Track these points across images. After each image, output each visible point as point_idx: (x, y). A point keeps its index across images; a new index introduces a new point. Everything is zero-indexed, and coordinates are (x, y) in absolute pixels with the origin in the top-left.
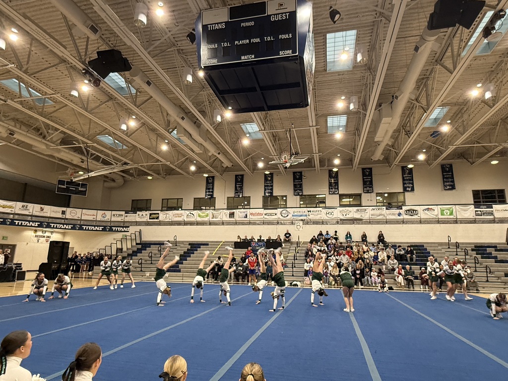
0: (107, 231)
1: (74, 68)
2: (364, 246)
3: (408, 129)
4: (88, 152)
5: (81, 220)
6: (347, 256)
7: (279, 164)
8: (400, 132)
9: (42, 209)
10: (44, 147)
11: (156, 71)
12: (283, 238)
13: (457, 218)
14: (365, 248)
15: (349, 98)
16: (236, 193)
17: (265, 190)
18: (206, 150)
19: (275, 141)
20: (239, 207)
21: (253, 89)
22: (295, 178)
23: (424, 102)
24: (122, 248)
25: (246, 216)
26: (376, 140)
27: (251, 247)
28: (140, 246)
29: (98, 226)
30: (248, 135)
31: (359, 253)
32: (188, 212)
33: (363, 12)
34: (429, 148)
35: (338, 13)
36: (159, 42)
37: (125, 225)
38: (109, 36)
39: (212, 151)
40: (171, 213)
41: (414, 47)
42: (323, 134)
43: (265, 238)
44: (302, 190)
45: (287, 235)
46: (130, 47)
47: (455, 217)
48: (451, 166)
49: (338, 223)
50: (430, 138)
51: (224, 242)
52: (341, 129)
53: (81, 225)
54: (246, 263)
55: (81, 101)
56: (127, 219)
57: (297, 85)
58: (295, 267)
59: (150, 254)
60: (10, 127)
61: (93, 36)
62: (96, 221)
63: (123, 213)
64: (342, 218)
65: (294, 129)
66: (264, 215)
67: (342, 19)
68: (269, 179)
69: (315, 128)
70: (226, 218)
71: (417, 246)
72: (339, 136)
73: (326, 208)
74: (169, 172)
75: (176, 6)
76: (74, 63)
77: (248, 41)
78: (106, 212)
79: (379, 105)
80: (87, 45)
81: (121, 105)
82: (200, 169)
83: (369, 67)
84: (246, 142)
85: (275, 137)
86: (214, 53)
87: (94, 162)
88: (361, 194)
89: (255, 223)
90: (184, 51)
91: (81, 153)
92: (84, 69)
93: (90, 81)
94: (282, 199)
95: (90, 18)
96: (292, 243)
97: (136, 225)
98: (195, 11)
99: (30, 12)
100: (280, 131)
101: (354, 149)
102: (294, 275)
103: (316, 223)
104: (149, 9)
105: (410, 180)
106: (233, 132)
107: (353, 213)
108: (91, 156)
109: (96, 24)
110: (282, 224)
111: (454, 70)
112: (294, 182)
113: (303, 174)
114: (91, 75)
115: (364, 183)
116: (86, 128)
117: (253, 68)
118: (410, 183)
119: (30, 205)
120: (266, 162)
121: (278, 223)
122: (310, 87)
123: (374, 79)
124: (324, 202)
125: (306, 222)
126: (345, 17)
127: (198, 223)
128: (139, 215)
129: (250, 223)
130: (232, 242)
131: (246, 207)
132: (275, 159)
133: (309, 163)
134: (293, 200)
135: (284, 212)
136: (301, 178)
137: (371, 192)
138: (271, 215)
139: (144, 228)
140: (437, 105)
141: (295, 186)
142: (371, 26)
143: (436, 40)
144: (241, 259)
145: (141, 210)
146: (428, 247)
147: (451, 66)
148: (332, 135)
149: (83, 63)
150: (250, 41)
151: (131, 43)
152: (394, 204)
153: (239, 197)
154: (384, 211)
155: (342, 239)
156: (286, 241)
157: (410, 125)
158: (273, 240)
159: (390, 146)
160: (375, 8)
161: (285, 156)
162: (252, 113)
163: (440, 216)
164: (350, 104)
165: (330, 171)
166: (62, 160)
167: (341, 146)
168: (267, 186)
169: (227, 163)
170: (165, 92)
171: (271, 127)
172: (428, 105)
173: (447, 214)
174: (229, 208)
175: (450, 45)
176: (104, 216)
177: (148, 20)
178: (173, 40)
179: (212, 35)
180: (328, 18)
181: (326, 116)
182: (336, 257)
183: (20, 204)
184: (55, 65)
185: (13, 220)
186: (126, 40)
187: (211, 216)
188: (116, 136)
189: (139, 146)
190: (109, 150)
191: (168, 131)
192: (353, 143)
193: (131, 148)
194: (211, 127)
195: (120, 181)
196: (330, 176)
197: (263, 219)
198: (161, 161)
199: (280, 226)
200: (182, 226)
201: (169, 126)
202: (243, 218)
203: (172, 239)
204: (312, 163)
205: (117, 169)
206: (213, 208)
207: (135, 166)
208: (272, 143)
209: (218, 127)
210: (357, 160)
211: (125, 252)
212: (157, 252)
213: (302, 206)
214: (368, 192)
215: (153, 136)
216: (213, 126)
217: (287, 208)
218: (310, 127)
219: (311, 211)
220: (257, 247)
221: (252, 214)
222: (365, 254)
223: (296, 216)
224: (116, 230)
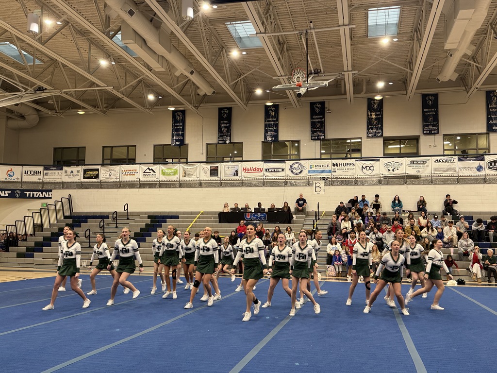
0: (16, 198)
2: (421, 219)
7: (289, 89)
12: (293, 206)
14: (423, 222)
16: (219, 136)
17: (266, 131)
18: (170, 67)
19: (282, 51)
20: (225, 159)
22: (313, 113)
24: (42, 225)
25: (236, 173)
27: (244, 220)
28: (70, 221)
31: (412, 228)
32: (145, 167)
37: (45, 189)
39: (181, 68)
40: (118, 169)
43: (266, 206)
44: (324, 132)
45: (301, 202)
49: (380, 182)
51: (202, 213)
54: (237, 245)
56: (47, 179)
59: (88, 233)
63: (41, 169)
64: (387, 174)
65: (312, 31)
66: (264, 170)
68: (273, 114)
69: (347, 28)
70: (206, 177)
72: (385, 41)
73: (361, 159)
74: (112, 103)
78: (15, 168)
82: (163, 100)
84: (235, 54)
85: (282, 45)
88: (419, 136)
89: (251, 183)
94: (293, 145)
96: (308, 214)
97: (63, 188)
100: (290, 34)
101: (410, 62)
103: (346, 182)
107: (405, 167)
110: (292, 185)
112: (312, 118)
113: (326, 105)
115: (425, 118)
121: (286, 184)
124: (359, 150)
125: (329, 182)
127: (161, 185)
128: (66, 172)
129: (242, 184)
130: (215, 213)
131: (236, 159)
132: (282, 81)
133: (337, 88)
134: (310, 148)
135: (296, 166)
136: (322, 112)
137: (435, 134)
138: (275, 170)
139: (74, 193)
141: (313, 125)
145: (69, 164)
148: (375, 40)
152: (470, 152)
153: (225, 143)
154: (456, 163)
155: (386, 207)
156: (298, 211)
158: (278, 209)
161: (299, 77)
162: (244, 3)
165: (371, 101)
168: (270, 126)
169: (205, 89)
171: (276, 28)
174: (210, 160)
176: (10, 173)
182: (377, 235)
187: (182, 173)
188: (23, 44)
189: (61, 60)
190: (12, 66)
191: (108, 35)
192: (409, 54)
193: (48, 64)
194: (178, 28)
195: (33, 118)
196: (370, 108)
197: (263, 178)
198: (98, 86)
199: (289, 189)
200: (137, 189)
201: (109, 26)
202: (230, 175)
203: (120, 209)
204: (341, 87)
205: (26, 98)
206: (185, 161)
207: (56, 93)
208: (277, 55)
209: (189, 27)
210: (414, 81)
211: (47, 230)
212: (98, 229)
213: (323, 157)
214: (430, 133)
215: (84, 44)
216: (181, 26)
217: (300, 160)
218: (340, 26)
219: (338, 165)
220: (254, 220)
221: (245, 170)
222: (423, 231)
223: (314, 172)
224: (31, 196)
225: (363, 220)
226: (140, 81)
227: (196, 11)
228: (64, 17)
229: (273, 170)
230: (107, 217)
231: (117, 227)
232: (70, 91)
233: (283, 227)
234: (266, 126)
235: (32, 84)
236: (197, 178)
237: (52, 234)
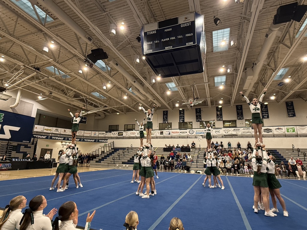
0: (96, 142)
1: (80, 59)
2: (239, 151)
3: (263, 82)
4: (87, 101)
5: (84, 136)
6: (229, 156)
7: (188, 104)
8: (258, 84)
9: (65, 131)
10: (66, 99)
11: (120, 58)
12: (190, 146)
13: (297, 134)
14: (240, 152)
15: (227, 66)
16: (163, 121)
17: (180, 119)
18: (147, 98)
19: (185, 91)
20: (166, 129)
21: (172, 64)
22: (197, 112)
23: (273, 66)
24: (104, 151)
25: (170, 134)
26: (244, 89)
27: (173, 150)
28: (113, 150)
29: (92, 139)
30: (170, 89)
31: (236, 154)
32: (138, 132)
33: (234, 18)
34: (277, 93)
35: (219, 19)
36: (122, 42)
37: (106, 139)
38: (97, 41)
39: (150, 98)
40: (129, 132)
41: (265, 35)
42: (213, 86)
43: (180, 146)
45: (193, 144)
46: (108, 47)
47: (297, 133)
48: (292, 102)
49: (223, 137)
50: (278, 86)
51: (158, 148)
52: (223, 84)
53: (84, 139)
54: (170, 160)
55: (84, 76)
56: (106, 136)
57: (197, 60)
58: (198, 162)
59: (119, 154)
60: (50, 90)
61: (89, 43)
62: (91, 137)
63: (105, 132)
64: (225, 134)
65: (195, 85)
66: (179, 133)
67: (221, 23)
68: (182, 113)
69: (207, 84)
70: (159, 135)
71: (272, 151)
72: (221, 87)
73: (215, 128)
74: (128, 110)
75: (131, 24)
76: (80, 57)
77: (168, 39)
78: (96, 132)
79: (245, 69)
80: (86, 47)
81: (103, 76)
83: (238, 48)
84: (169, 93)
85: (184, 90)
86: (151, 47)
87: (90, 106)
88: (236, 120)
89: (175, 137)
90: (135, 47)
91: (84, 102)
92: (85, 59)
93: (88, 65)
94: (190, 124)
95: (88, 34)
96: (196, 149)
97: (111, 139)
98: (140, 25)
99: (59, 33)
100: (187, 86)
101: (231, 94)
102: (198, 167)
104: (116, 26)
105: (266, 111)
106: (162, 88)
107: (231, 131)
108: (89, 103)
109: (91, 36)
110: (190, 138)
111: (291, 46)
112: (196, 114)
113: (201, 109)
114: (89, 62)
115: (238, 114)
116: (86, 89)
117: (171, 53)
118: (266, 113)
119: (59, 129)
120: (180, 104)
121: (188, 137)
122: (204, 61)
123: (241, 55)
126: (223, 21)
128: (112, 133)
129: (172, 137)
130: (162, 148)
131: (169, 129)
132: (185, 102)
133: (205, 103)
134: (196, 124)
135: (191, 131)
136: (200, 112)
137: (242, 119)
138: (184, 133)
139: (115, 140)
140: (282, 67)
141: (197, 116)
142: (238, 25)
143: (279, 30)
145: (114, 131)
146: (280, 151)
147: (289, 44)
148: (217, 87)
149: (85, 56)
150: (170, 39)
151: (108, 44)
153: (165, 123)
154: (251, 130)
156: (192, 148)
157: (265, 79)
158: (185, 147)
159: (253, 92)
160: (240, 15)
161: (191, 100)
162: (171, 77)
163: (286, 133)
164: (227, 69)
165: (217, 108)
166: (74, 106)
167: (223, 93)
168: (181, 117)
169: (158, 105)
170: (126, 69)
171: (183, 84)
172: (276, 67)
173: (291, 131)
174: (160, 129)
175: (287, 32)
176: (95, 134)
177: (116, 32)
178: (129, 41)
179: (150, 37)
180: (213, 23)
181: (213, 77)
182: (222, 157)
183: (55, 128)
184: (71, 58)
185: (51, 136)
186: (105, 43)
188: (101, 93)
189: (112, 97)
190: (97, 100)
191: (127, 89)
192: (230, 91)
193: (108, 98)
194: (150, 86)
195: (103, 116)
196: (217, 110)
197: (179, 135)
198: (124, 105)
199: (189, 139)
200: (135, 139)
201: (127, 86)
202: (168, 134)
203: (130, 146)
204: (206, 103)
205: (101, 109)
207: (111, 108)
208: (183, 93)
209: (153, 85)
210: (233, 101)
211: (106, 153)
212: (122, 153)
213: (201, 128)
214: (240, 119)
215: (119, 92)
216: (151, 85)
217: (192, 129)
218: (204, 83)
220: (176, 150)
221: (173, 132)
222: (240, 155)
223: (198, 133)
224: (101, 141)
225: (217, 151)
227: (155, 80)
228: (114, 84)
230: (125, 149)
231: (128, 153)
232: (115, 107)
233: (187, 153)
235: (103, 105)
237: (107, 154)
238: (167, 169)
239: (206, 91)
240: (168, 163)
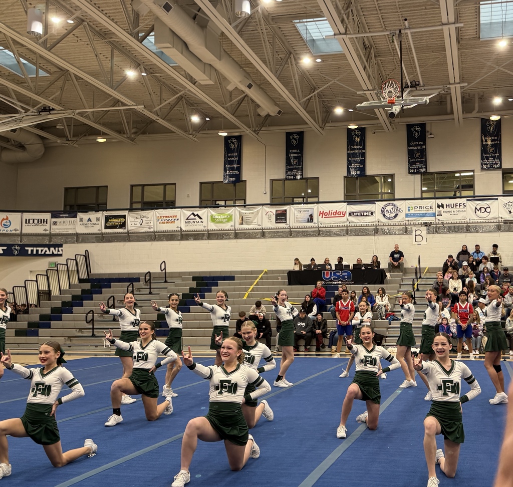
0: (14, 255)
7: (378, 107)
16: (288, 170)
17: (349, 163)
18: (221, 79)
19: (368, 58)
20: (296, 200)
22: (410, 138)
24: (50, 291)
25: (311, 219)
27: (322, 280)
28: (87, 286)
32: (188, 213)
37: (53, 242)
39: (235, 80)
40: (152, 214)
43: (350, 262)
44: (425, 163)
45: (396, 256)
49: (499, 228)
51: (266, 273)
54: (312, 313)
56: (56, 229)
63: (47, 216)
65: (408, 31)
66: (347, 215)
68: (358, 139)
69: (453, 27)
70: (270, 224)
72: (503, 44)
73: (474, 198)
74: (143, 127)
78: (11, 215)
82: (212, 122)
84: (306, 61)
85: (368, 50)
89: (329, 232)
94: (385, 181)
96: (405, 271)
97: (77, 241)
100: (378, 35)
103: (454, 229)
110: (384, 233)
112: (409, 145)
113: (428, 128)
121: (376, 231)
124: (471, 187)
125: (433, 229)
127: (211, 235)
128: (81, 220)
129: (319, 233)
130: (283, 272)
131: (310, 200)
132: (369, 97)
133: (441, 105)
134: (407, 184)
135: (389, 208)
136: (423, 138)
138: (362, 214)
139: (92, 247)
141: (411, 154)
144: (303, 305)
145: (85, 209)
148: (490, 42)
153: (295, 179)
155: (507, 260)
156: (392, 267)
161: (390, 91)
165: (485, 122)
167: (506, 66)
168: (354, 155)
169: (267, 108)
171: (360, 28)
174: (276, 201)
176: (6, 223)
187: (238, 220)
188: (21, 50)
189: (73, 70)
190: (7, 79)
191: (136, 37)
193: (56, 76)
194: (230, 28)
195: (36, 148)
196: (485, 132)
197: (346, 224)
198: (124, 104)
199: (380, 239)
200: (178, 242)
201: (137, 25)
202: (304, 221)
203: (156, 269)
204: (446, 104)
205: (27, 121)
206: (242, 203)
207: (68, 114)
208: (362, 63)
209: (245, 26)
211: (56, 298)
213: (425, 195)
215: (103, 48)
216: (234, 24)
217: (395, 200)
218: (443, 24)
219: (445, 206)
220: (335, 280)
221: (322, 214)
223: (414, 215)
224: (35, 253)
225: (477, 277)
226: (181, 98)
229: (359, 214)
230: (138, 280)
231: (150, 293)
232: (86, 112)
233: (373, 288)
234: (349, 155)
235: (35, 103)
236: (259, 225)
237: (64, 303)
238: (302, 348)
239: (445, 56)
240: (303, 325)
